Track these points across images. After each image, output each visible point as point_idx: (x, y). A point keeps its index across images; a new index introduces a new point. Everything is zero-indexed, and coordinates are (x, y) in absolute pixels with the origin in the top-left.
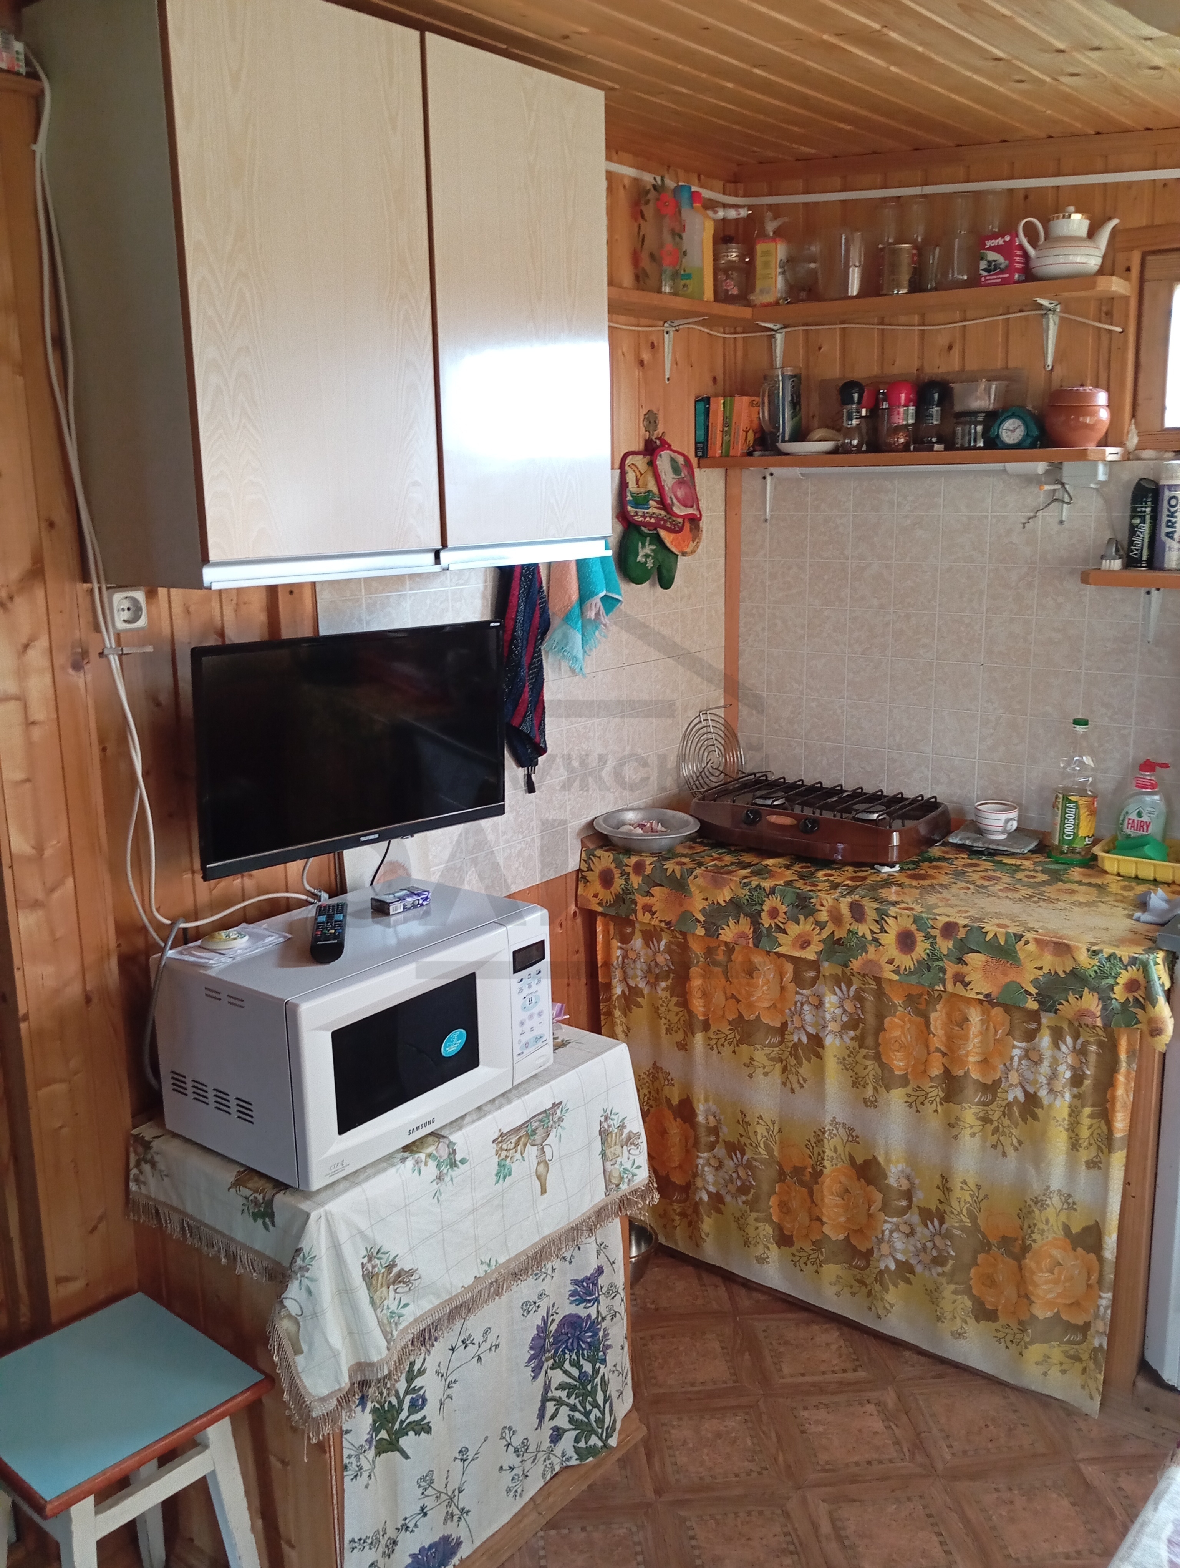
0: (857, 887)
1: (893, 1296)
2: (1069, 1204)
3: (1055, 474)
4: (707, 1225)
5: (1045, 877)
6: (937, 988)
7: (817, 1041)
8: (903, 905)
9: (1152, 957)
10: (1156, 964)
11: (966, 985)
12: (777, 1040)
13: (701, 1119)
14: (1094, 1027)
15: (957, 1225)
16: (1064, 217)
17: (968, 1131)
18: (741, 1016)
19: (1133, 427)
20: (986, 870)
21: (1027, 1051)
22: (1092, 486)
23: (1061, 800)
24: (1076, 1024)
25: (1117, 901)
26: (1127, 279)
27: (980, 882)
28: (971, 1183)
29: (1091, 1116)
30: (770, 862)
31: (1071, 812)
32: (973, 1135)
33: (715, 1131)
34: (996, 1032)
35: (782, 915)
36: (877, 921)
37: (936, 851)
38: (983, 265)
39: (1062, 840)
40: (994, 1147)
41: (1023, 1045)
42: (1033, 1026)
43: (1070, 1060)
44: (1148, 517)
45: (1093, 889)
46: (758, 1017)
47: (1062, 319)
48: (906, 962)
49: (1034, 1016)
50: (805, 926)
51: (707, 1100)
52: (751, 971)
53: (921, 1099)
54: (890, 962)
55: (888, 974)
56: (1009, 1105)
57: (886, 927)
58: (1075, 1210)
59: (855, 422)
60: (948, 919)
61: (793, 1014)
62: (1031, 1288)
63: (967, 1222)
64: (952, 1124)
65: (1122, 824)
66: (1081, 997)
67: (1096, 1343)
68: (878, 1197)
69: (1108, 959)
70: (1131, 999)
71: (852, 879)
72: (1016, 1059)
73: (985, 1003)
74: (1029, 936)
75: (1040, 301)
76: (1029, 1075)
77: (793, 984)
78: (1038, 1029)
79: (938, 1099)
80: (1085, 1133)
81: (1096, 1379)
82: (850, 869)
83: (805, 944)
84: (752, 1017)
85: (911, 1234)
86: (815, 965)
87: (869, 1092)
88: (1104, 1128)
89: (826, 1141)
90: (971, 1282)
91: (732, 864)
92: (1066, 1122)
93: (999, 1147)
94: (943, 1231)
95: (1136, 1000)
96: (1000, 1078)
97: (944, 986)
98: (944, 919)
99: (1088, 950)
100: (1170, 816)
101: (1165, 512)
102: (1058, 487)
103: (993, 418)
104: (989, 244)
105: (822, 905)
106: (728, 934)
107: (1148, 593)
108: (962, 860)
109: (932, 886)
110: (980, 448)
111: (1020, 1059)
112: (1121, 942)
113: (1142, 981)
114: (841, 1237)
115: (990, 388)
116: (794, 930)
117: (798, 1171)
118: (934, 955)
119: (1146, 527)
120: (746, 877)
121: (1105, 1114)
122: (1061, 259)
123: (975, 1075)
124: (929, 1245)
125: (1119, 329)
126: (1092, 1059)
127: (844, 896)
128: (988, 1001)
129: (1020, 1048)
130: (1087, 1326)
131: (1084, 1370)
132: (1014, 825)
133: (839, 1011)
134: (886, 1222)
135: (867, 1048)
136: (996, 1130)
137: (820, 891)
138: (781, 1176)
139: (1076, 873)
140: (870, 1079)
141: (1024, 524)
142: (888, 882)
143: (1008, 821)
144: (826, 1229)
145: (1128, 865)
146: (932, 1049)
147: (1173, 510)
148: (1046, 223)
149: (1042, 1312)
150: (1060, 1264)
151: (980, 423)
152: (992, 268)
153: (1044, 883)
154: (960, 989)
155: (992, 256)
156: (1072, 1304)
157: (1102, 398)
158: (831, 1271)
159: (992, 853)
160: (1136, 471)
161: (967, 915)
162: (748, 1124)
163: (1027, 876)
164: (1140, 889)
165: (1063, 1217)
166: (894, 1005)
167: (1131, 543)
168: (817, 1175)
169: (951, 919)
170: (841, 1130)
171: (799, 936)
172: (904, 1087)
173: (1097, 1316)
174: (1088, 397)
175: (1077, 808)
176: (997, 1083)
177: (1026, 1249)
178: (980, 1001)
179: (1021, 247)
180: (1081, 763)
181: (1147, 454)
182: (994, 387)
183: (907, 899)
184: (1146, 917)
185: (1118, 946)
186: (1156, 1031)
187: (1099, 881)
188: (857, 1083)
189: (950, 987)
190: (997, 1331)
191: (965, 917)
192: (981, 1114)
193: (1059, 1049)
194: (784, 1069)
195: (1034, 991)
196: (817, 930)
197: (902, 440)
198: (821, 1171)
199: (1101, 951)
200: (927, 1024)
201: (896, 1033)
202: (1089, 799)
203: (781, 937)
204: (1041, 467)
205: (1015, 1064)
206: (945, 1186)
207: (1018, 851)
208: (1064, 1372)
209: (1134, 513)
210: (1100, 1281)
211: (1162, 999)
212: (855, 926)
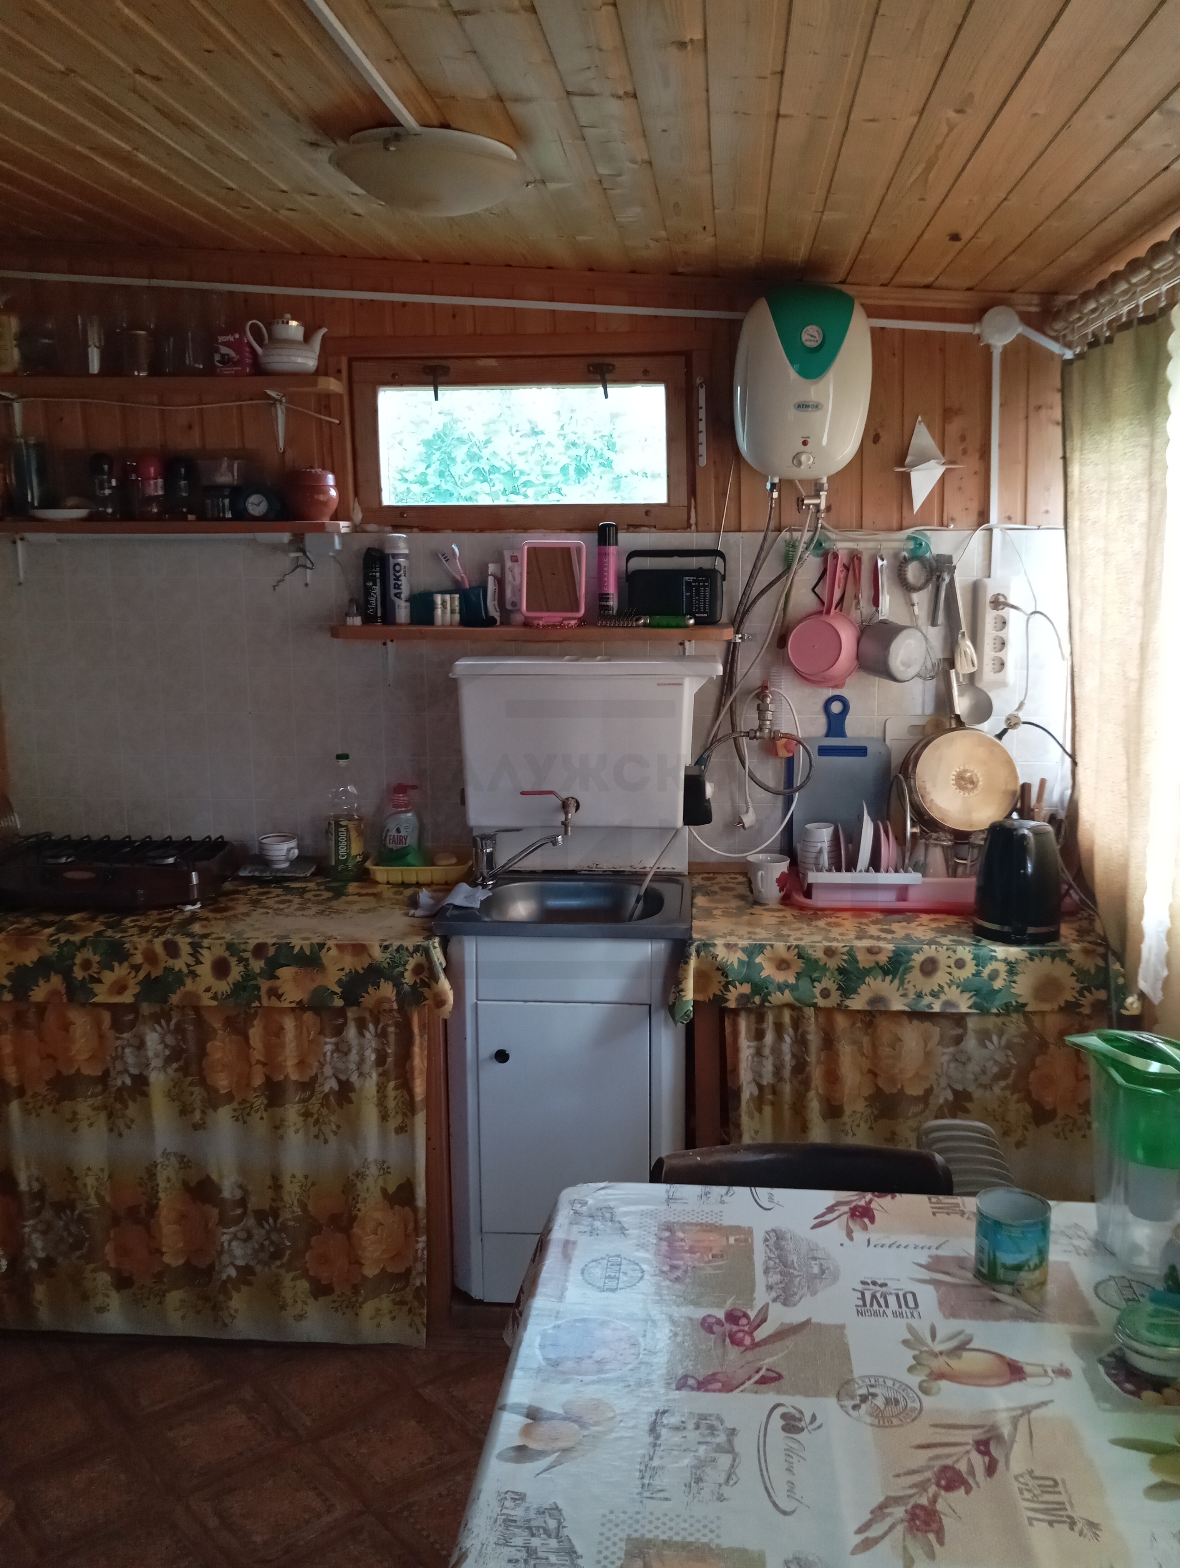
0: (166, 928)
1: (237, 1302)
2: (384, 1169)
3: (298, 543)
4: (40, 1292)
5: (329, 894)
6: (254, 1005)
7: (141, 1082)
8: (214, 936)
9: (431, 942)
10: (435, 948)
11: (279, 997)
12: (99, 1088)
13: (23, 1187)
14: (391, 1010)
15: (290, 1216)
16: (283, 322)
17: (293, 1129)
18: (59, 1073)
19: (357, 504)
20: (278, 896)
21: (337, 1044)
22: (331, 554)
23: (333, 826)
24: (376, 1012)
25: (393, 904)
26: (339, 379)
27: (276, 906)
28: (300, 1176)
29: (396, 1088)
30: (73, 917)
31: (343, 836)
32: (297, 1131)
33: (39, 1195)
34: (309, 1034)
35: (95, 965)
36: (191, 954)
37: (228, 886)
38: (217, 357)
39: (338, 861)
40: (317, 1137)
41: (333, 1040)
42: (340, 1021)
43: (374, 1044)
44: (378, 581)
45: (371, 898)
46: (78, 1070)
47: (287, 409)
48: (223, 987)
49: (341, 1012)
50: (121, 971)
51: (28, 1166)
52: (66, 1026)
53: (248, 1110)
54: (208, 990)
55: (206, 1001)
56: (326, 1096)
57: (201, 958)
58: (390, 1173)
59: (107, 492)
60: (257, 941)
61: (115, 1059)
62: (360, 1253)
63: (298, 1211)
64: (277, 1127)
65: (385, 840)
66: (379, 988)
67: (418, 1283)
68: (215, 1212)
69: (398, 950)
70: (418, 981)
71: (159, 921)
72: (329, 1053)
73: (297, 1010)
74: (330, 943)
75: (269, 392)
76: (340, 1065)
77: (112, 1031)
78: (345, 1024)
79: (263, 1107)
80: (391, 1104)
81: (421, 1314)
82: (155, 912)
83: (121, 988)
84: (73, 1071)
85: (249, 1237)
86: (133, 1008)
87: (197, 1116)
88: (407, 1097)
89: (158, 1174)
90: (308, 1266)
91: (34, 925)
92: (375, 1099)
93: (322, 1137)
94: (278, 1225)
95: (422, 980)
96: (316, 1074)
97: (260, 1002)
98: (253, 943)
99: (381, 946)
100: (422, 829)
101: (392, 577)
102: (300, 554)
103: (238, 493)
104: (221, 339)
105: (136, 949)
106: (39, 994)
107: (385, 644)
108: (254, 890)
109: (234, 916)
110: (229, 519)
111: (332, 1053)
112: (404, 935)
113: (426, 964)
114: (181, 1262)
115: (233, 466)
116: (109, 977)
117: (132, 1211)
118: (248, 975)
119: (377, 589)
120: (52, 935)
121: (406, 1084)
122: (285, 359)
123: (294, 1076)
124: (267, 1243)
125: (337, 422)
126: (392, 1038)
127: (157, 937)
128: (301, 1008)
129: (330, 1043)
130: (409, 1271)
131: (410, 1311)
132: (296, 852)
133: (160, 1047)
134: (224, 1233)
135: (192, 1075)
136: (317, 1122)
137: (131, 936)
138: (116, 1221)
139: (352, 887)
140: (198, 1104)
141: (274, 586)
142: (194, 918)
143: (289, 850)
144: (167, 1259)
145: (395, 873)
146: (253, 1062)
147: (398, 574)
148: (269, 326)
149: (370, 1271)
150: (381, 1224)
151: (226, 497)
152: (226, 360)
153: (329, 899)
154: (275, 1003)
155: (224, 350)
156: (393, 1257)
157: (330, 479)
158: (174, 1297)
159: (280, 880)
160: (366, 541)
161: (273, 935)
162: (76, 1178)
163: (314, 896)
164: (409, 892)
165: (380, 1183)
166: (215, 1030)
167: (367, 602)
168: (153, 1208)
169: (260, 941)
170: (173, 1159)
171: (115, 983)
172: (230, 1103)
173: (416, 1259)
174: (320, 478)
175: (348, 830)
176: (314, 1079)
177: (352, 1219)
178: (293, 1009)
179: (249, 344)
180: (345, 792)
181: (372, 527)
182: (236, 466)
183: (215, 930)
184: (419, 912)
185: (403, 939)
186: (440, 1002)
187: (374, 891)
188: (185, 1111)
189: (265, 1002)
190: (334, 1301)
191: (272, 937)
192: (303, 1111)
193: (364, 1036)
194: (110, 1116)
195: (338, 990)
196: (133, 974)
197: (155, 510)
198: (157, 1204)
199: (391, 945)
200: (247, 1039)
201: (218, 1055)
202: (356, 822)
203: (97, 988)
204: (286, 537)
205: (328, 1058)
206: (276, 1185)
207: (302, 875)
208: (393, 1318)
209: (367, 577)
210: (416, 1229)
211: (442, 976)
212: (171, 962)
